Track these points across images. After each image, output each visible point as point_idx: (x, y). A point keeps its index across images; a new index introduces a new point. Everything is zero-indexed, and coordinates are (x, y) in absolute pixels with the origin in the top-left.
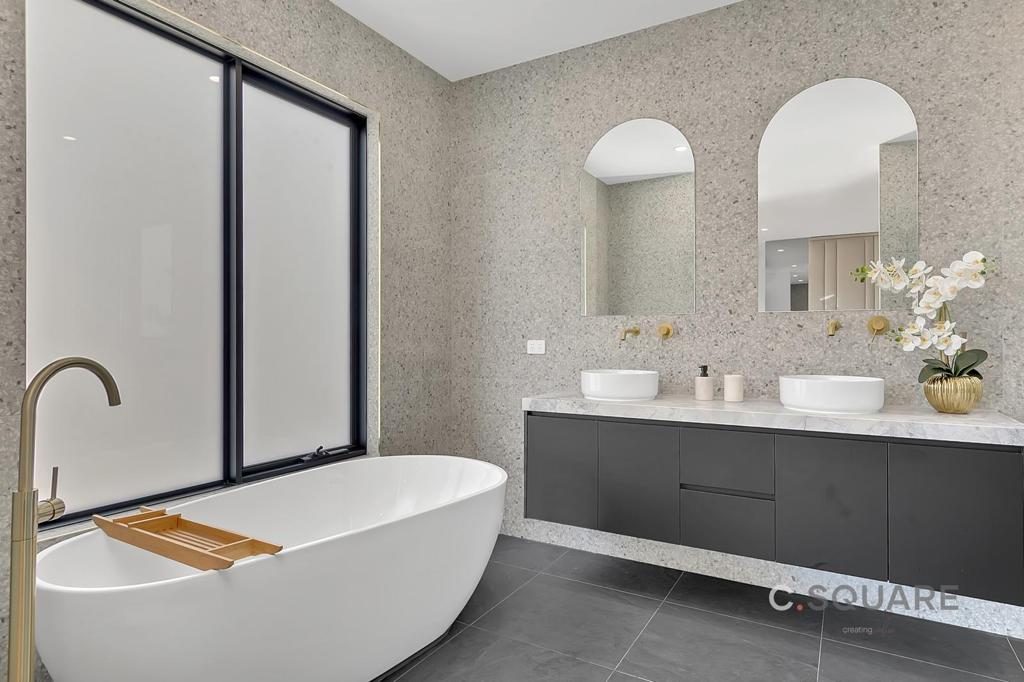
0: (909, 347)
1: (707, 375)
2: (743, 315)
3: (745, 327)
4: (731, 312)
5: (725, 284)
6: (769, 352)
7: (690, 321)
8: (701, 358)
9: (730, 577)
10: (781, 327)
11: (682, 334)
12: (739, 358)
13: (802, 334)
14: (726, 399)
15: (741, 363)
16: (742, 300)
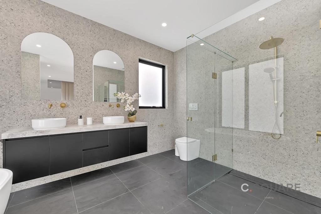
0: (126, 110)
1: (81, 118)
2: (89, 102)
3: (89, 105)
4: (85, 101)
5: (84, 93)
6: (96, 112)
7: (72, 103)
8: (76, 113)
9: (85, 172)
10: (99, 105)
11: (69, 106)
12: (87, 113)
13: (103, 107)
14: (87, 124)
15: (88, 114)
16: (88, 98)
